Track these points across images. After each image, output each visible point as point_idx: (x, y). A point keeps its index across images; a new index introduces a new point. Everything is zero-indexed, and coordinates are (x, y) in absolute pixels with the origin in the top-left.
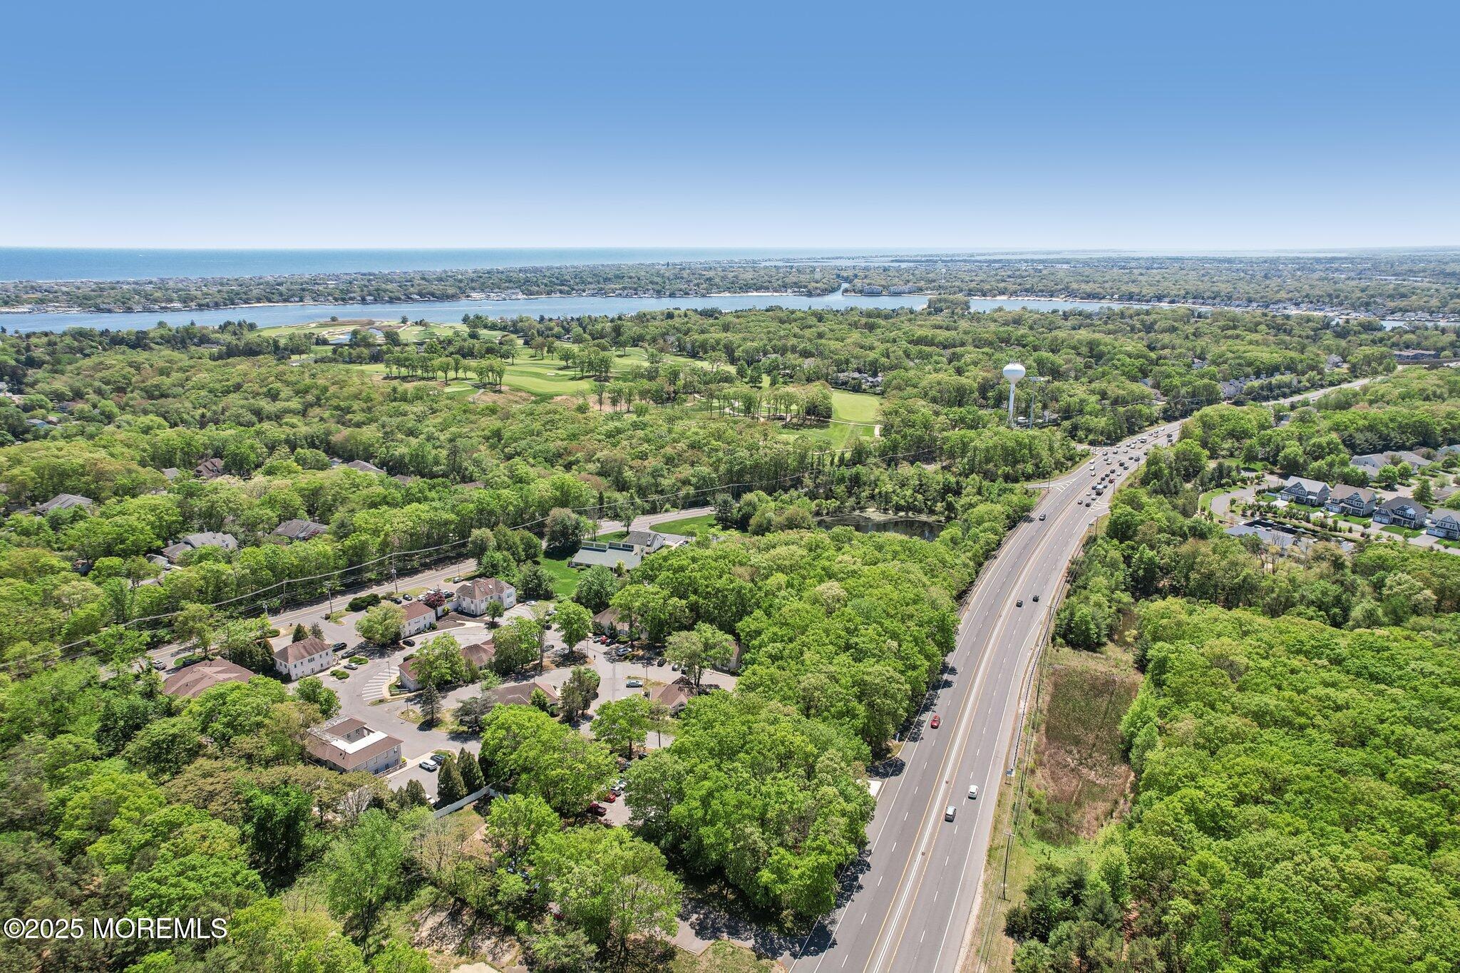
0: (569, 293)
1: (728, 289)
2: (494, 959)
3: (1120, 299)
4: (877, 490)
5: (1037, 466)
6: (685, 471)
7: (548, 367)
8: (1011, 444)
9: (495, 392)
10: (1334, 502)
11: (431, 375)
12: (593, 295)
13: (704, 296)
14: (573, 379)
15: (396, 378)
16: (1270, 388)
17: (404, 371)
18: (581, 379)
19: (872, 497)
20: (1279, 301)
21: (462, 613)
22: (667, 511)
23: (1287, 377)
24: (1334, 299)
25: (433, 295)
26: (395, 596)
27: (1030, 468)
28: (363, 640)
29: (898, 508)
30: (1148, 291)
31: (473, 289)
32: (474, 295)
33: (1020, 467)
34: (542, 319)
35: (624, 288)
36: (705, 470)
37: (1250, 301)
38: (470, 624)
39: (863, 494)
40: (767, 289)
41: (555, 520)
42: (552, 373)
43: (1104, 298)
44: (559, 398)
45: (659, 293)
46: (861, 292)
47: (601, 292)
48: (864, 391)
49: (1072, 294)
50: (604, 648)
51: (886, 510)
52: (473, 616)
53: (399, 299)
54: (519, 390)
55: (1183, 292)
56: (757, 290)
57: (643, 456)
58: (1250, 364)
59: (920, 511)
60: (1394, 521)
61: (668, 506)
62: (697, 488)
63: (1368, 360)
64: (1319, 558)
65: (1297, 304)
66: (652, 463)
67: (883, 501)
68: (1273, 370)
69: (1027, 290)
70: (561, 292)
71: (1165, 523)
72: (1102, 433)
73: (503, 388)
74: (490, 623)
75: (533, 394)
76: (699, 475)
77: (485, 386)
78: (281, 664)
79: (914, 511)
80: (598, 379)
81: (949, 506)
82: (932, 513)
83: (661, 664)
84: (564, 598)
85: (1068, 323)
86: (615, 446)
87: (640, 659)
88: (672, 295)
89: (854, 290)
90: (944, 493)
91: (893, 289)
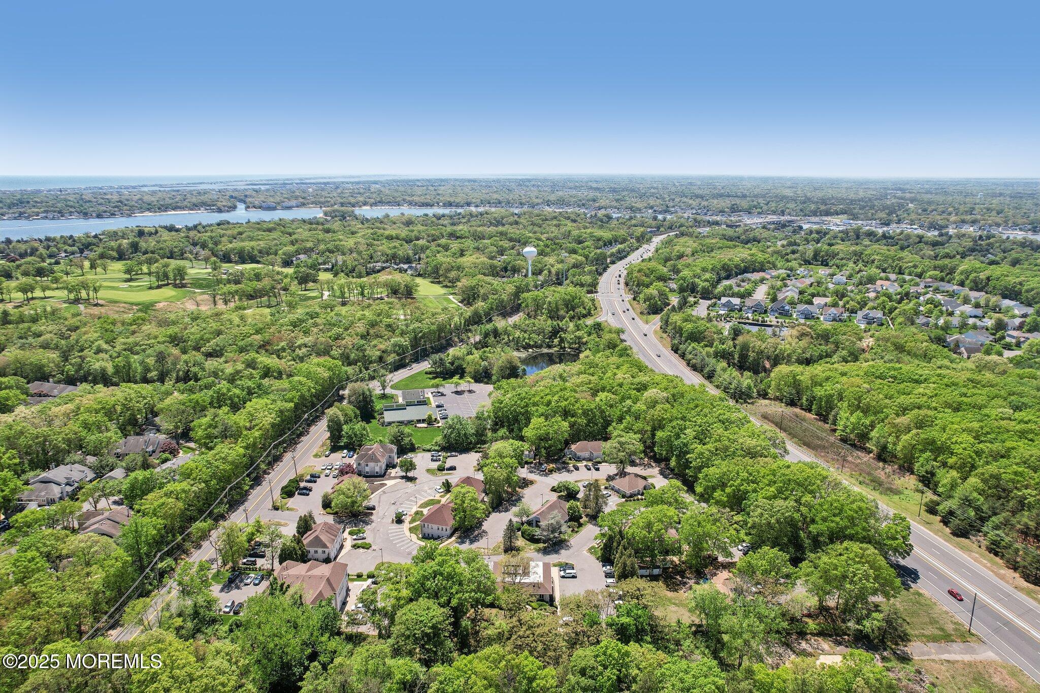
3: (446, 206)
5: (585, 308)
6: (381, 344)
9: (95, 305)
13: (133, 215)
14: (151, 288)
16: (618, 252)
18: (159, 287)
19: (508, 342)
26: (304, 478)
27: (583, 311)
28: (332, 516)
29: (526, 347)
36: (398, 340)
38: (390, 482)
39: (504, 341)
41: (356, 392)
42: (126, 285)
43: (434, 205)
44: (161, 305)
45: (86, 215)
46: (260, 207)
47: (20, 216)
49: (414, 204)
54: (116, 302)
59: (540, 347)
60: (780, 314)
69: (380, 202)
72: (590, 285)
73: (100, 302)
74: (402, 477)
75: (132, 304)
76: (395, 345)
77: (77, 301)
78: (316, 552)
79: (536, 347)
80: (175, 286)
81: (562, 340)
82: (549, 347)
83: (577, 469)
84: (428, 447)
85: (446, 222)
86: (306, 333)
87: (559, 469)
88: (99, 216)
89: (254, 207)
90: (555, 332)
91: (285, 204)
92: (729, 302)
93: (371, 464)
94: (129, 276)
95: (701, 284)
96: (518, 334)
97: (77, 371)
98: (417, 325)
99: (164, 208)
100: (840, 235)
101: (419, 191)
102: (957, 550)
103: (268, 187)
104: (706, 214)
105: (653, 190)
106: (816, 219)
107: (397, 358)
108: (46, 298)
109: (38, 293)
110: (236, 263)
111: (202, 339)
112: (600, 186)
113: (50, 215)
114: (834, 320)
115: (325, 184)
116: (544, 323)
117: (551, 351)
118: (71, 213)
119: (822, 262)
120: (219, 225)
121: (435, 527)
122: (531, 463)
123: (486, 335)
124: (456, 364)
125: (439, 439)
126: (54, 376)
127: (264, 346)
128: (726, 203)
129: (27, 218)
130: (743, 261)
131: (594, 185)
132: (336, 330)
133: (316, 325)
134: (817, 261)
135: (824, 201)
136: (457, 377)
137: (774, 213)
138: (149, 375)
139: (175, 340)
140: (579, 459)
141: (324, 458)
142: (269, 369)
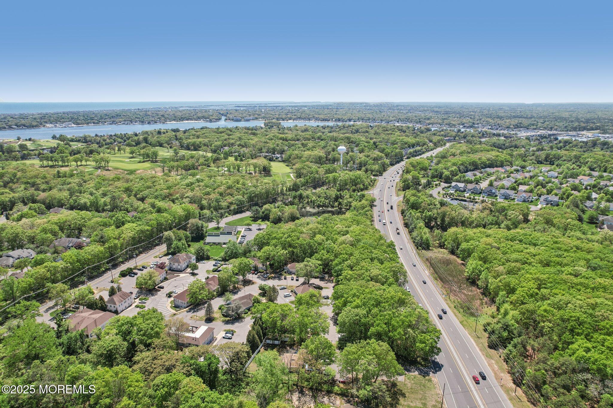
0: (97, 123)
1: (174, 120)
2: (334, 404)
3: (335, 121)
4: (310, 200)
5: (364, 185)
6: (230, 199)
7: (123, 157)
8: (353, 178)
9: (107, 170)
10: (469, 190)
11: (66, 164)
12: (110, 124)
13: (164, 123)
14: (140, 162)
15: (46, 167)
16: (416, 152)
17: (50, 163)
18: (144, 162)
19: (308, 202)
20: (391, 121)
21: (173, 271)
22: (226, 217)
23: (419, 148)
24: (408, 120)
25: (24, 126)
26: (138, 268)
27: (362, 187)
28: (138, 289)
29: (319, 206)
30: (345, 118)
31: (46, 122)
32: (48, 125)
33: (358, 186)
34: (96, 135)
35: (125, 121)
36: (240, 197)
37: (382, 120)
38: (182, 275)
39: (305, 202)
40: (191, 119)
41: (193, 224)
42: (128, 160)
43: (329, 120)
44: (139, 171)
45: (143, 122)
46: (233, 120)
47: (113, 123)
48: (274, 161)
49: (317, 119)
50: (257, 276)
51: (314, 208)
52: (181, 271)
53: (5, 128)
54: (117, 169)
55: (357, 118)
56: (187, 120)
57: (208, 194)
58: (406, 143)
59: (328, 207)
60: (489, 195)
61: (227, 214)
62: (237, 205)
63: (439, 141)
64: (484, 209)
65: (398, 122)
66: (213, 196)
67: (312, 203)
68: (413, 146)
69: (299, 118)
70: (94, 123)
71: (429, 202)
72: (377, 171)
73: (109, 168)
74: (191, 273)
75: (125, 170)
76: (237, 200)
77: (99, 168)
78: (111, 306)
79: (325, 207)
80: (152, 162)
81: (340, 204)
82: (333, 207)
83: (285, 279)
84: (216, 258)
85: (326, 130)
86: (192, 190)
87: (275, 278)
88: (149, 123)
89: (230, 119)
90: (337, 198)
91: (246, 118)
92: (456, 185)
93: (176, 264)
94: (131, 155)
95: (446, 173)
96: (314, 198)
97: (74, 203)
98: (254, 189)
99: (182, 119)
100: (581, 144)
101: (326, 111)
102: (483, 357)
103: (245, 108)
104: (497, 129)
105: (472, 113)
106: (574, 133)
107: (236, 207)
108: (87, 165)
109: (84, 163)
110: (192, 150)
111: (138, 191)
112: (439, 110)
113: (126, 122)
114: (524, 201)
115: (277, 107)
116: (333, 192)
117: (333, 210)
118: (136, 122)
119: (551, 162)
120: (201, 129)
121: (180, 301)
122: (262, 272)
123: (295, 197)
124: (265, 213)
125: (222, 254)
126: (66, 205)
127: (168, 196)
128: (515, 121)
129: (115, 124)
130: (488, 160)
131: (436, 109)
132: (208, 189)
133: (199, 186)
134: (547, 161)
135: (588, 121)
136: (261, 220)
137: (545, 128)
138: (105, 208)
139: (128, 190)
140: (290, 273)
141: (158, 258)
142: (160, 208)
